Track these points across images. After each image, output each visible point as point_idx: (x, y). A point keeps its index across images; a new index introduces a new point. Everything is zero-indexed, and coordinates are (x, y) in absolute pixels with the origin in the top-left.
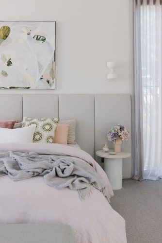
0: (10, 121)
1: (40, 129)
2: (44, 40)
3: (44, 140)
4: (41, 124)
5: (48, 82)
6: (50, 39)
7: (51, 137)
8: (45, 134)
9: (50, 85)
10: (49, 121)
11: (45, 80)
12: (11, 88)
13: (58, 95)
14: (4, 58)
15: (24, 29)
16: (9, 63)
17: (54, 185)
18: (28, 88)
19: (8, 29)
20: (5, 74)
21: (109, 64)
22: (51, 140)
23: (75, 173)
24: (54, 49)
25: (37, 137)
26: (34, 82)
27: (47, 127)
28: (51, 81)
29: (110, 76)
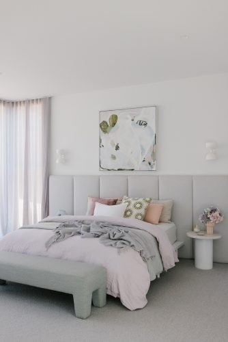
0: (112, 199)
1: (131, 207)
2: (146, 124)
3: (133, 216)
4: (133, 202)
5: (150, 164)
6: (152, 124)
7: (141, 215)
8: (135, 212)
9: (152, 167)
10: (141, 200)
11: (147, 163)
12: (119, 170)
13: (158, 176)
14: (112, 143)
15: (129, 116)
16: (117, 148)
17: (103, 243)
18: (133, 170)
19: (116, 117)
20: (114, 157)
21: (208, 145)
22: (140, 217)
23: (122, 238)
24: (155, 132)
25: (129, 213)
26: (138, 164)
27: (138, 205)
28: (152, 163)
29: (208, 157)
